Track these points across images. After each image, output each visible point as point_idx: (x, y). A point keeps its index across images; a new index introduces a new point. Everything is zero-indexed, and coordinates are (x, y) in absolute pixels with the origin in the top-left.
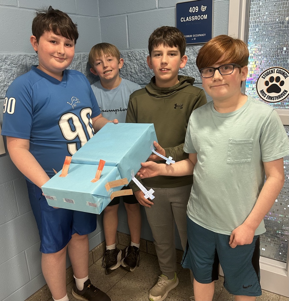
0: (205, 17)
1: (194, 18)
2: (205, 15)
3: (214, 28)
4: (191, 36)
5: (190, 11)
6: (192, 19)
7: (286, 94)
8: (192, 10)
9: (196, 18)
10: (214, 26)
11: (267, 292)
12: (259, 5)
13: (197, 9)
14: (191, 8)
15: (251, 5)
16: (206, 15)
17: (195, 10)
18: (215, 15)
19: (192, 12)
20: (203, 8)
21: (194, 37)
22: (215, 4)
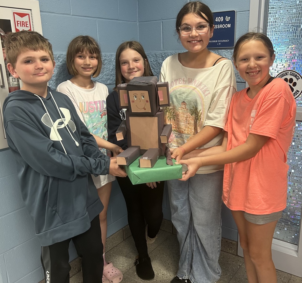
0: (229, 26)
1: (220, 26)
2: (228, 24)
3: (236, 35)
4: (217, 41)
5: (216, 20)
6: (218, 27)
7: (298, 94)
8: (218, 19)
9: (221, 26)
10: (236, 33)
11: (279, 271)
12: (275, 17)
13: (222, 19)
14: (217, 18)
15: (269, 17)
16: (230, 24)
17: (221, 20)
18: (237, 24)
19: (218, 21)
20: (228, 18)
21: (219, 42)
22: (237, 15)
